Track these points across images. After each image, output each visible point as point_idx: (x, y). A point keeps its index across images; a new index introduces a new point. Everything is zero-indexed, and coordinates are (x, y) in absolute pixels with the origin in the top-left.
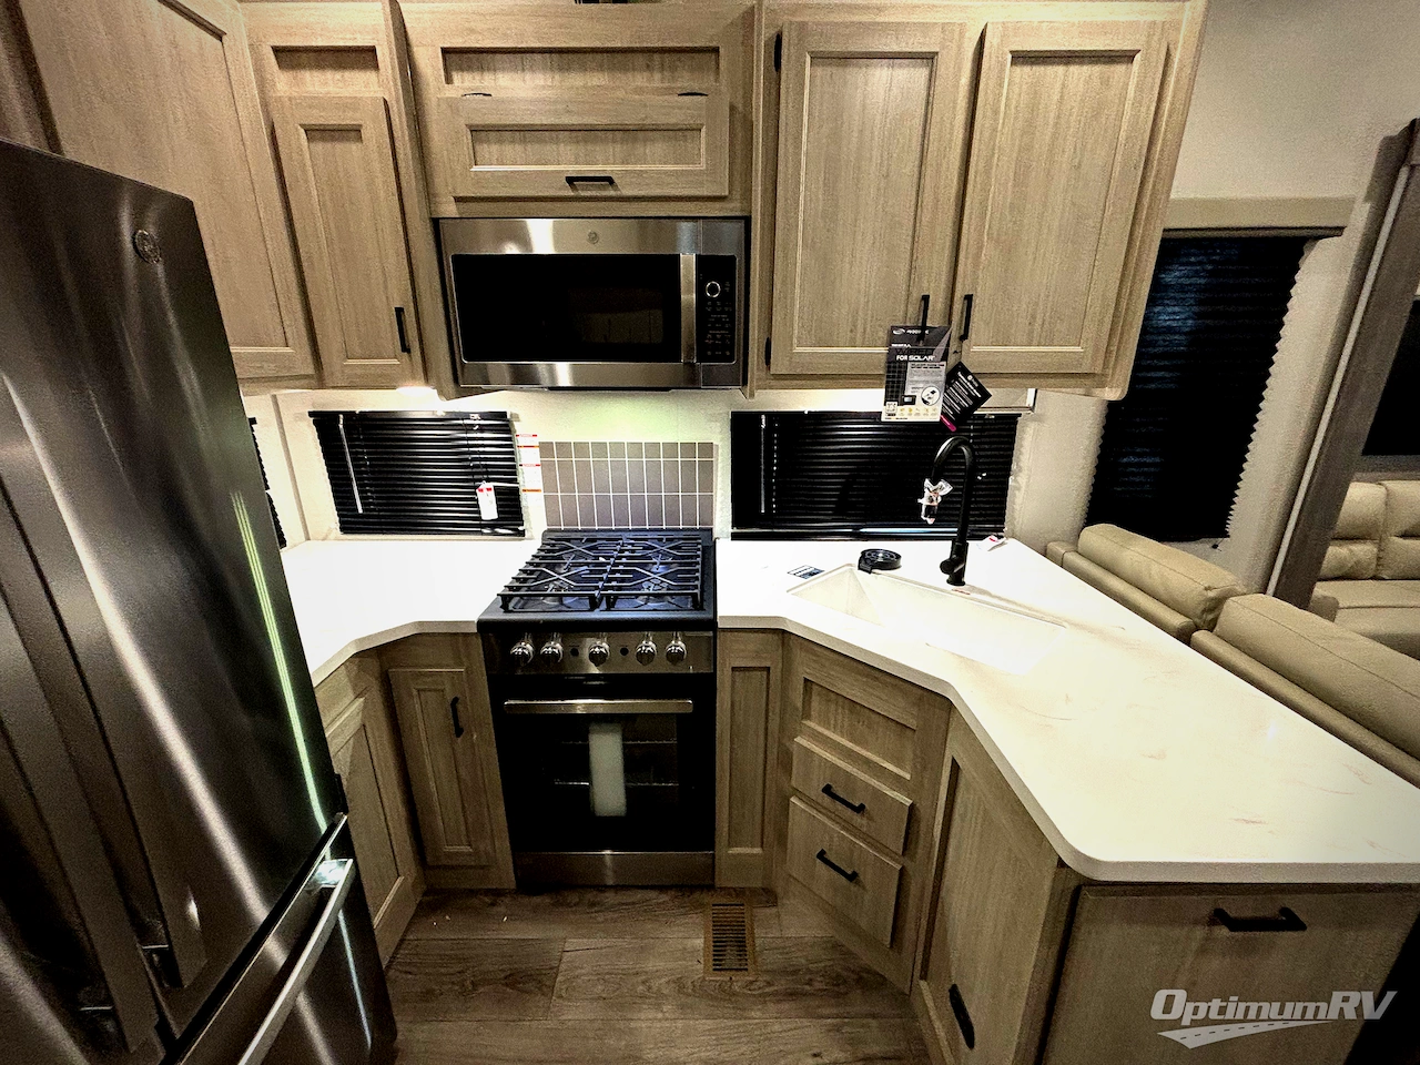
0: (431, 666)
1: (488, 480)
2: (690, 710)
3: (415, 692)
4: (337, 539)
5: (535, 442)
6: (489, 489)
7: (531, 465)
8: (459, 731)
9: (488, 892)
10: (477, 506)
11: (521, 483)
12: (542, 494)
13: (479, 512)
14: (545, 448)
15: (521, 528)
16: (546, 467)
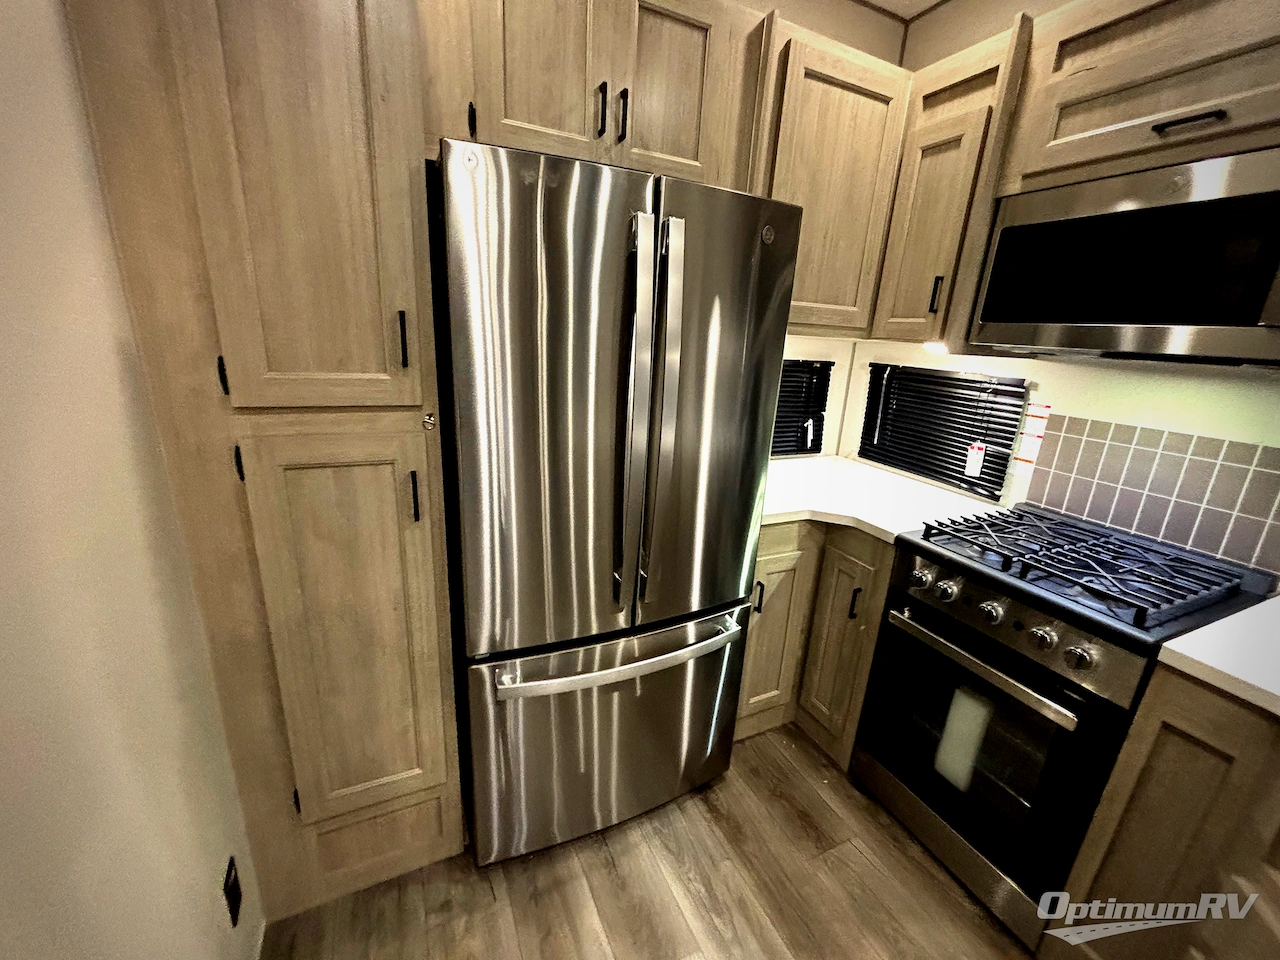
0: (855, 557)
1: (983, 441)
2: (1071, 727)
3: (836, 570)
4: (854, 460)
5: (1046, 413)
6: (979, 449)
7: (1033, 435)
8: (852, 615)
9: (827, 757)
10: (965, 462)
11: (1016, 451)
12: (1032, 467)
13: (964, 467)
14: (1055, 422)
15: (997, 493)
16: (1048, 441)
